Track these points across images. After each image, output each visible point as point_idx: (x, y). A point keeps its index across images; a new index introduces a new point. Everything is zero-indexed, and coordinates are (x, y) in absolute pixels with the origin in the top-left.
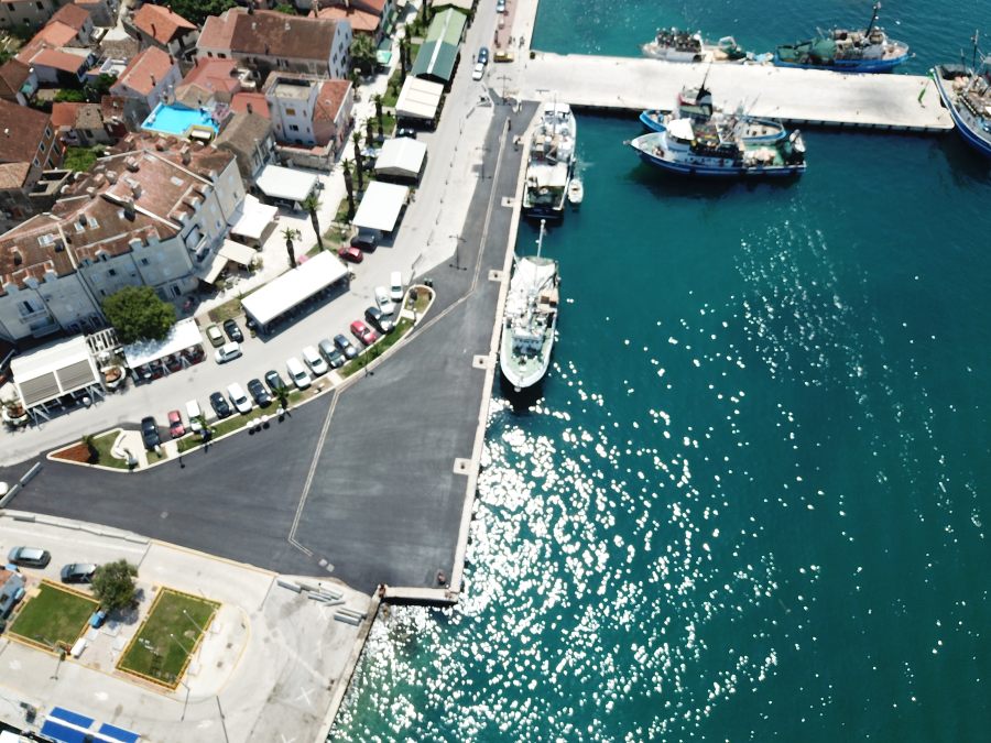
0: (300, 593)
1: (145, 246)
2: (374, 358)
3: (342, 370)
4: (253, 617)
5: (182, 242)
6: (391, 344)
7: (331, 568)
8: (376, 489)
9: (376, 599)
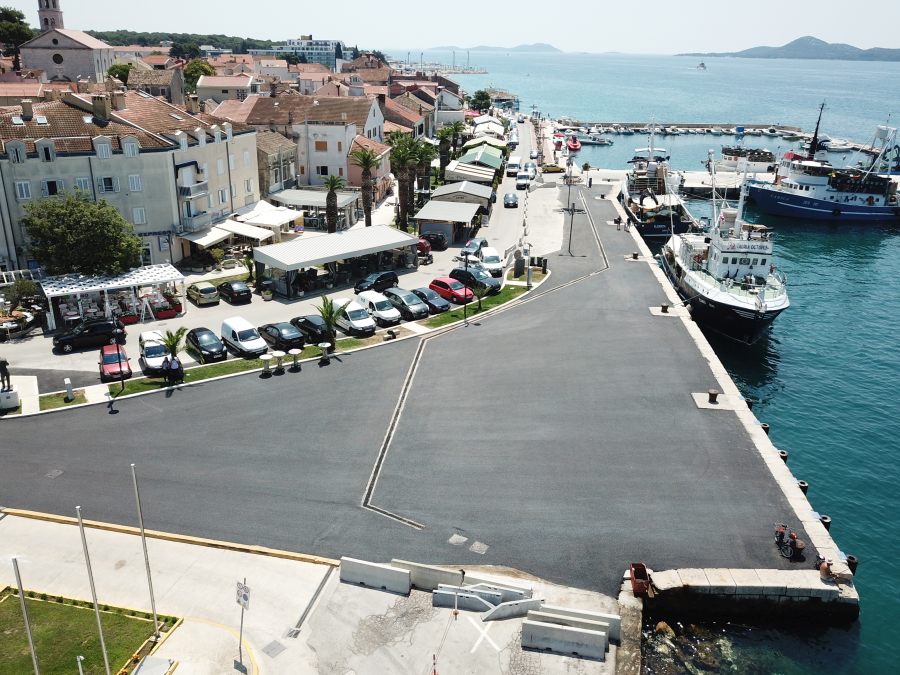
0: (407, 595)
1: (114, 153)
2: (475, 313)
3: (425, 321)
4: (272, 650)
5: (171, 170)
6: (499, 303)
7: (479, 547)
8: (543, 432)
9: (628, 599)
